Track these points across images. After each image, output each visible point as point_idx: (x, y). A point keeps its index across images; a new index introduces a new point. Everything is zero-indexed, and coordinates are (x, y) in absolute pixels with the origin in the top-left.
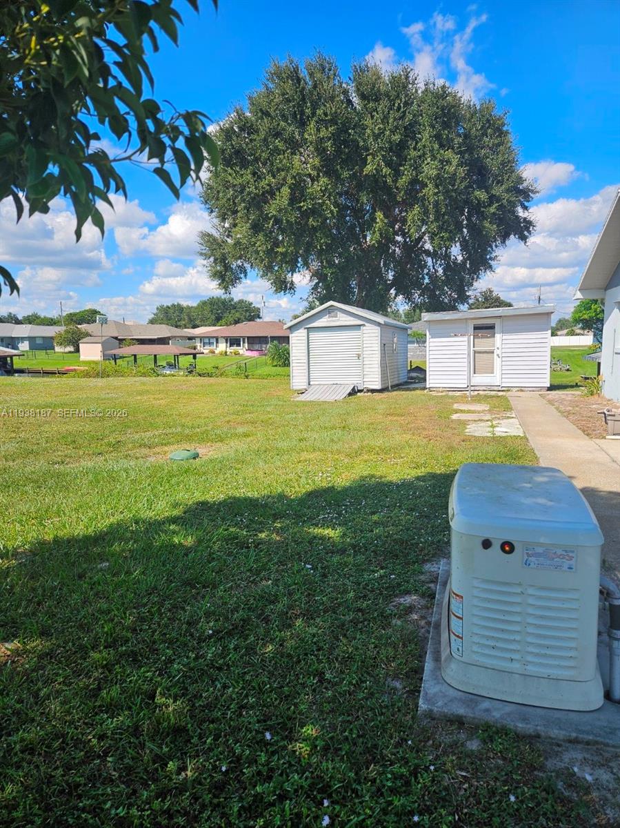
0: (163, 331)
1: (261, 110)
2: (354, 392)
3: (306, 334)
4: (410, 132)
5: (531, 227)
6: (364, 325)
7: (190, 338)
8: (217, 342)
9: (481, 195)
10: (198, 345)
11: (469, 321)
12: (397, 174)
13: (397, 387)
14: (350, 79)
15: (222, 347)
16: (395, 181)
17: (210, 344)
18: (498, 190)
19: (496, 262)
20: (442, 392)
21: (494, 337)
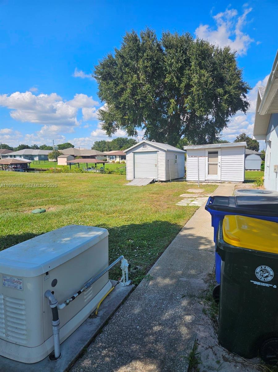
0: (94, 153)
3: (133, 155)
4: (187, 62)
5: (248, 105)
6: (158, 151)
7: (105, 156)
8: (116, 158)
9: (220, 90)
10: (108, 159)
11: (206, 150)
12: (180, 82)
14: (161, 39)
15: (118, 160)
16: (179, 85)
17: (113, 158)
18: (229, 88)
19: (228, 123)
20: (193, 183)
21: (218, 157)
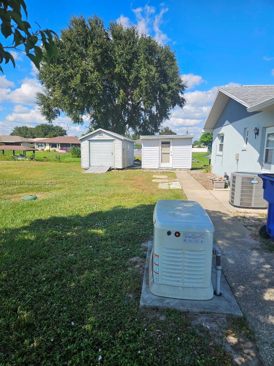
0: (18, 139)
1: (67, 38)
2: (110, 170)
3: (88, 143)
4: (135, 55)
5: (185, 102)
6: (115, 140)
7: (32, 143)
8: (45, 145)
9: (165, 86)
10: (36, 146)
11: (160, 140)
12: (129, 73)
13: (129, 168)
14: (108, 28)
15: (48, 148)
16: (128, 77)
17: (42, 146)
18: (172, 84)
19: (170, 116)
20: (148, 170)
21: (170, 147)
